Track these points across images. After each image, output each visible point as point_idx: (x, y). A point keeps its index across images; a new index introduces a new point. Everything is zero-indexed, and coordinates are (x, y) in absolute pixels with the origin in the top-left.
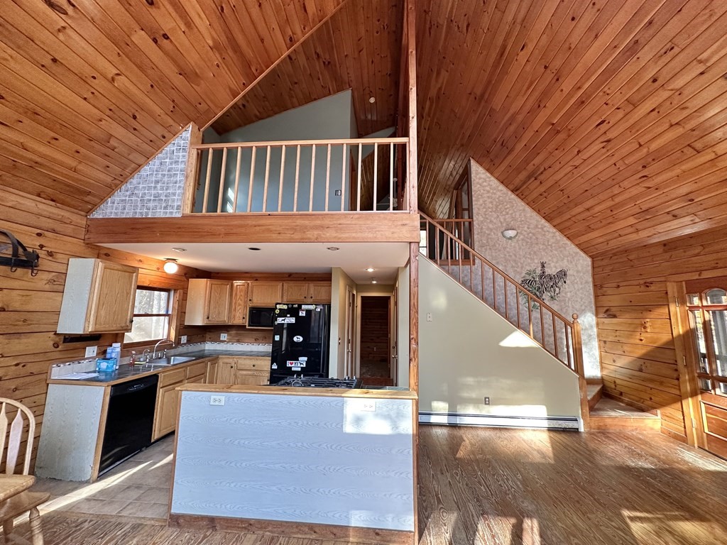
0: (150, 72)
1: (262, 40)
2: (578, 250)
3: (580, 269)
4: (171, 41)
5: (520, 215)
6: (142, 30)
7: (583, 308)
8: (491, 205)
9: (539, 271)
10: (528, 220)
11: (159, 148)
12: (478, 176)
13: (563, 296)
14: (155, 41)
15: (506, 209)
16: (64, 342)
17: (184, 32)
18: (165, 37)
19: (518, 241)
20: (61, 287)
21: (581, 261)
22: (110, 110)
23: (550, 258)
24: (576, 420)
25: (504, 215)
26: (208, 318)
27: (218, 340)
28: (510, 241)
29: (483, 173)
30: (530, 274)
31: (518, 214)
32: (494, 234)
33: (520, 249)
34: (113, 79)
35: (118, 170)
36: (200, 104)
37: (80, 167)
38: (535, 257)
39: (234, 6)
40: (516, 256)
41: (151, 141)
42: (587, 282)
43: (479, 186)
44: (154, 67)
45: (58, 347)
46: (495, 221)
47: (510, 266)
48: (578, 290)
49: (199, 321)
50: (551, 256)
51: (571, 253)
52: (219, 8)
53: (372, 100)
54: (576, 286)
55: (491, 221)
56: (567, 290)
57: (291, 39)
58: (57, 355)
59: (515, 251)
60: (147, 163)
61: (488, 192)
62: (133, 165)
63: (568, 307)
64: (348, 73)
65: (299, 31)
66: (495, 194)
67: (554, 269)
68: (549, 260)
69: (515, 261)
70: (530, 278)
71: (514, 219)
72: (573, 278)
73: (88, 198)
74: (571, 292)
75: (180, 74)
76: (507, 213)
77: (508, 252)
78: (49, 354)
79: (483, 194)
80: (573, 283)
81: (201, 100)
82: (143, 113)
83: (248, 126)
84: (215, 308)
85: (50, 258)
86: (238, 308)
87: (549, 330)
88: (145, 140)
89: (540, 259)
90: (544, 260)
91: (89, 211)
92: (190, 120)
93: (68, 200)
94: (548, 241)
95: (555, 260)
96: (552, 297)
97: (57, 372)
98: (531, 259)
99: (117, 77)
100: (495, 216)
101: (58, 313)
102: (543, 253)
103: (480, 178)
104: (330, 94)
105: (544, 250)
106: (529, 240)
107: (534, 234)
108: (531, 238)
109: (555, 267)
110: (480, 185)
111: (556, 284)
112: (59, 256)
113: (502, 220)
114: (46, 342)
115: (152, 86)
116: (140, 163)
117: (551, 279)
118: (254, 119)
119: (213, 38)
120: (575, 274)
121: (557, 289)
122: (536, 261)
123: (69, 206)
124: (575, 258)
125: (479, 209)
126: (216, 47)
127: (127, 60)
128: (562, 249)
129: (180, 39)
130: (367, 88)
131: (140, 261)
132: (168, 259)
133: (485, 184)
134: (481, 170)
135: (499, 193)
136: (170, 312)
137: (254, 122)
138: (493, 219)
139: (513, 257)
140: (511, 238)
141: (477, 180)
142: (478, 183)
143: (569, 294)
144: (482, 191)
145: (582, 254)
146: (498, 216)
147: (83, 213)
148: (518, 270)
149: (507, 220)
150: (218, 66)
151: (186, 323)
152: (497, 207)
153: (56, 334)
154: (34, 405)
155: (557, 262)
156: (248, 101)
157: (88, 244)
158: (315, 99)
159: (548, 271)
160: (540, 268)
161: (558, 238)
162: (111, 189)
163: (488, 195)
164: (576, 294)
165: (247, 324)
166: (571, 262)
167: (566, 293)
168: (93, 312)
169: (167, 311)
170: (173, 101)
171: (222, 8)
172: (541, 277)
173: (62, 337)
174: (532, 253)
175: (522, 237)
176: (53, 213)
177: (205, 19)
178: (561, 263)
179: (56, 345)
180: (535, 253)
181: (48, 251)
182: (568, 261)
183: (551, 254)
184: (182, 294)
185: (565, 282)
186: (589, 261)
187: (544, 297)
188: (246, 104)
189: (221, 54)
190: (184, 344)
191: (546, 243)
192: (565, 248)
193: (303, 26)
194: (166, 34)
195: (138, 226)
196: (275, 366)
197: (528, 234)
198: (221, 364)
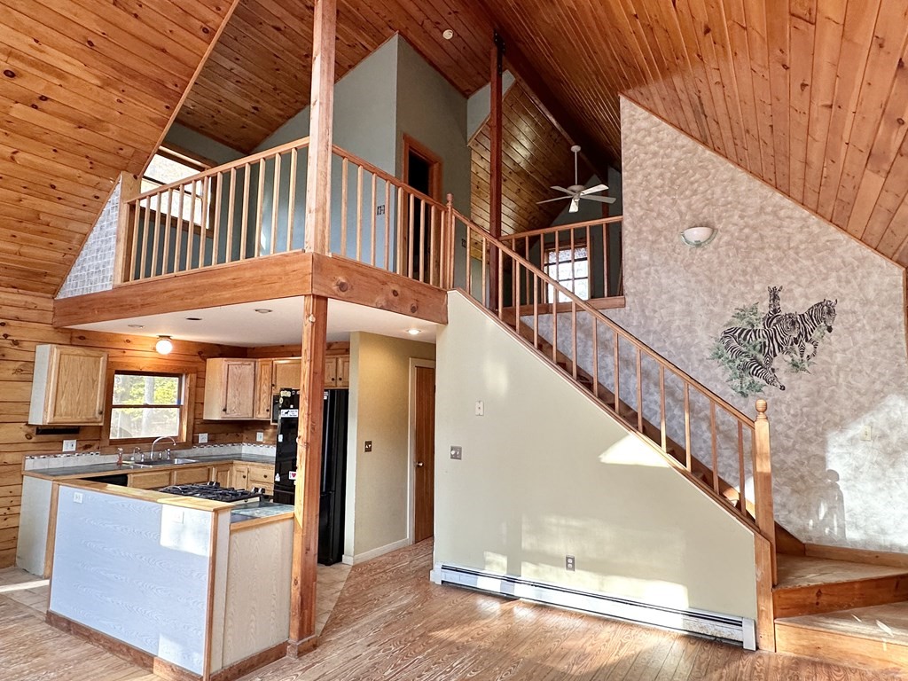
0: (44, 137)
1: (164, 51)
2: (868, 252)
3: (871, 295)
4: (52, 100)
5: (724, 191)
6: (17, 102)
7: (878, 386)
8: (659, 182)
9: (764, 309)
10: (742, 200)
11: (98, 211)
12: (634, 128)
13: (824, 362)
14: (35, 107)
15: (692, 183)
16: (37, 434)
17: (61, 86)
18: (43, 98)
19: (716, 248)
20: (30, 376)
21: (875, 277)
22: (25, 188)
23: (793, 278)
24: (739, 624)
25: (686, 197)
26: (225, 410)
27: (253, 441)
28: (699, 251)
29: (645, 119)
30: (742, 318)
31: (718, 190)
32: (666, 239)
33: (721, 263)
34: (12, 158)
35: (64, 245)
36: (121, 149)
37: (25, 250)
38: (756, 278)
39: (104, 34)
40: (712, 281)
41: (84, 206)
42: (889, 326)
43: (635, 146)
44: (47, 131)
45: (31, 438)
46: (668, 213)
47: (697, 302)
48: (866, 346)
49: (216, 415)
50: (794, 273)
51: (849, 259)
52: (87, 44)
53: (448, 35)
54: (858, 336)
55: (660, 214)
56: (836, 346)
57: (205, 31)
58: (30, 447)
59: (709, 270)
60: (91, 230)
61: (655, 154)
62: (78, 236)
63: (837, 385)
64: (377, 13)
65: (210, 15)
66: (668, 156)
67: (801, 301)
68: (791, 282)
69: (709, 291)
70: (743, 324)
71: (709, 202)
72: (852, 319)
73: (47, 279)
74: (844, 351)
75: (80, 127)
76: (695, 192)
77: (695, 274)
78: (22, 445)
79: (644, 160)
80: (850, 330)
81: (120, 145)
82: (61, 180)
83: (276, 133)
84: (235, 396)
85: (16, 347)
86: (263, 396)
87: (787, 436)
88: (77, 206)
89: (770, 281)
90: (778, 283)
91: (55, 292)
92: (118, 170)
93: (29, 284)
94: (789, 239)
95: (804, 280)
96: (795, 365)
97: (30, 464)
98: (747, 283)
99: (15, 156)
100: (669, 200)
101: (28, 403)
102: (774, 268)
103: (639, 130)
104: (368, 52)
105: (780, 260)
106: (743, 244)
107: (754, 229)
108: (747, 237)
109: (806, 297)
110: (639, 144)
111: (805, 335)
112: (25, 344)
113: (683, 209)
114: (17, 433)
115: (55, 151)
116: (85, 232)
117: (793, 323)
118: (280, 120)
119: (98, 77)
120: (857, 307)
121: (809, 347)
122: (758, 287)
123: (31, 290)
124: (860, 272)
125: (634, 193)
126: (106, 84)
127: (17, 136)
128: (824, 253)
129: (61, 94)
130: (426, 22)
131: (128, 341)
132: (160, 336)
133: (649, 139)
134: (640, 112)
135: (677, 153)
136: (182, 403)
137: (281, 125)
138: (663, 208)
139: (707, 283)
140: (698, 244)
141: (633, 136)
142: (634, 141)
143: (839, 357)
144: (642, 156)
145: (879, 259)
146: (674, 202)
147: (49, 295)
148: (716, 309)
149: (694, 207)
150: (120, 102)
151: (205, 417)
152: (673, 182)
153: (27, 424)
154: (10, 494)
155: (810, 284)
156: (258, 102)
157: (56, 328)
158: (351, 67)
159: (787, 307)
160: (767, 303)
161: (816, 229)
162: (68, 265)
163: (654, 161)
164: (858, 354)
165: (271, 420)
166: (848, 282)
167: (831, 354)
168: (50, 403)
169: (179, 401)
170: (87, 157)
171: (90, 43)
172: (768, 321)
173: (35, 429)
174: (749, 269)
175: (726, 238)
176: (15, 301)
177: (75, 62)
178: (820, 287)
179: (29, 436)
180: (756, 269)
181: (13, 340)
182: (839, 281)
183: (795, 267)
184: (194, 380)
185: (830, 329)
186: (898, 273)
187: (775, 364)
188: (256, 105)
189: (118, 89)
190: (205, 444)
191: (785, 245)
192: (832, 250)
193: (214, 9)
194: (43, 96)
195: (84, 305)
196: (278, 479)
197: (741, 230)
198: (235, 472)
